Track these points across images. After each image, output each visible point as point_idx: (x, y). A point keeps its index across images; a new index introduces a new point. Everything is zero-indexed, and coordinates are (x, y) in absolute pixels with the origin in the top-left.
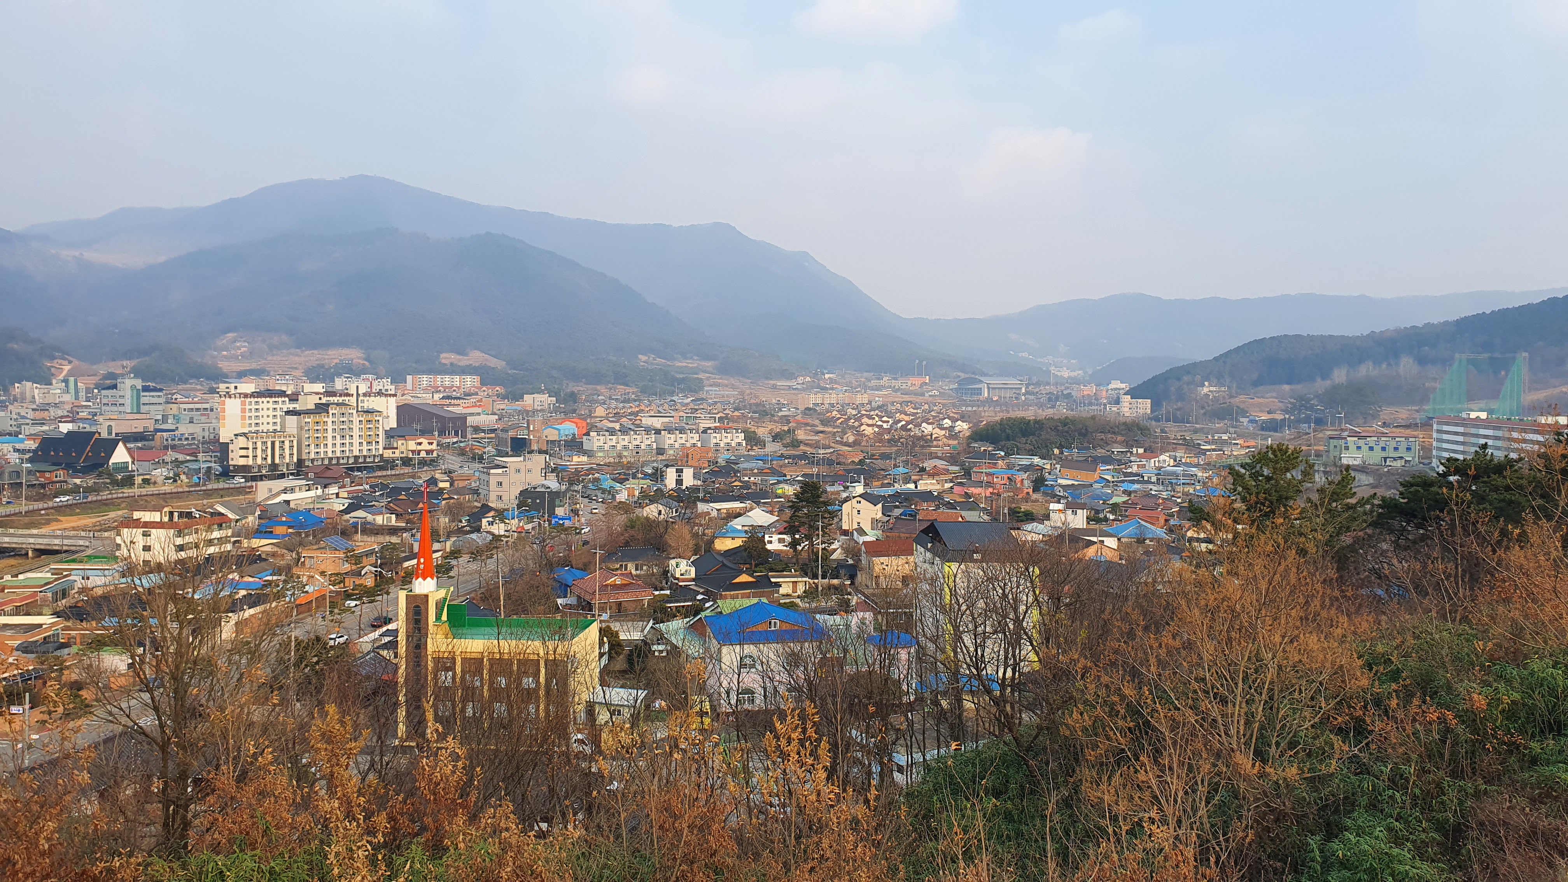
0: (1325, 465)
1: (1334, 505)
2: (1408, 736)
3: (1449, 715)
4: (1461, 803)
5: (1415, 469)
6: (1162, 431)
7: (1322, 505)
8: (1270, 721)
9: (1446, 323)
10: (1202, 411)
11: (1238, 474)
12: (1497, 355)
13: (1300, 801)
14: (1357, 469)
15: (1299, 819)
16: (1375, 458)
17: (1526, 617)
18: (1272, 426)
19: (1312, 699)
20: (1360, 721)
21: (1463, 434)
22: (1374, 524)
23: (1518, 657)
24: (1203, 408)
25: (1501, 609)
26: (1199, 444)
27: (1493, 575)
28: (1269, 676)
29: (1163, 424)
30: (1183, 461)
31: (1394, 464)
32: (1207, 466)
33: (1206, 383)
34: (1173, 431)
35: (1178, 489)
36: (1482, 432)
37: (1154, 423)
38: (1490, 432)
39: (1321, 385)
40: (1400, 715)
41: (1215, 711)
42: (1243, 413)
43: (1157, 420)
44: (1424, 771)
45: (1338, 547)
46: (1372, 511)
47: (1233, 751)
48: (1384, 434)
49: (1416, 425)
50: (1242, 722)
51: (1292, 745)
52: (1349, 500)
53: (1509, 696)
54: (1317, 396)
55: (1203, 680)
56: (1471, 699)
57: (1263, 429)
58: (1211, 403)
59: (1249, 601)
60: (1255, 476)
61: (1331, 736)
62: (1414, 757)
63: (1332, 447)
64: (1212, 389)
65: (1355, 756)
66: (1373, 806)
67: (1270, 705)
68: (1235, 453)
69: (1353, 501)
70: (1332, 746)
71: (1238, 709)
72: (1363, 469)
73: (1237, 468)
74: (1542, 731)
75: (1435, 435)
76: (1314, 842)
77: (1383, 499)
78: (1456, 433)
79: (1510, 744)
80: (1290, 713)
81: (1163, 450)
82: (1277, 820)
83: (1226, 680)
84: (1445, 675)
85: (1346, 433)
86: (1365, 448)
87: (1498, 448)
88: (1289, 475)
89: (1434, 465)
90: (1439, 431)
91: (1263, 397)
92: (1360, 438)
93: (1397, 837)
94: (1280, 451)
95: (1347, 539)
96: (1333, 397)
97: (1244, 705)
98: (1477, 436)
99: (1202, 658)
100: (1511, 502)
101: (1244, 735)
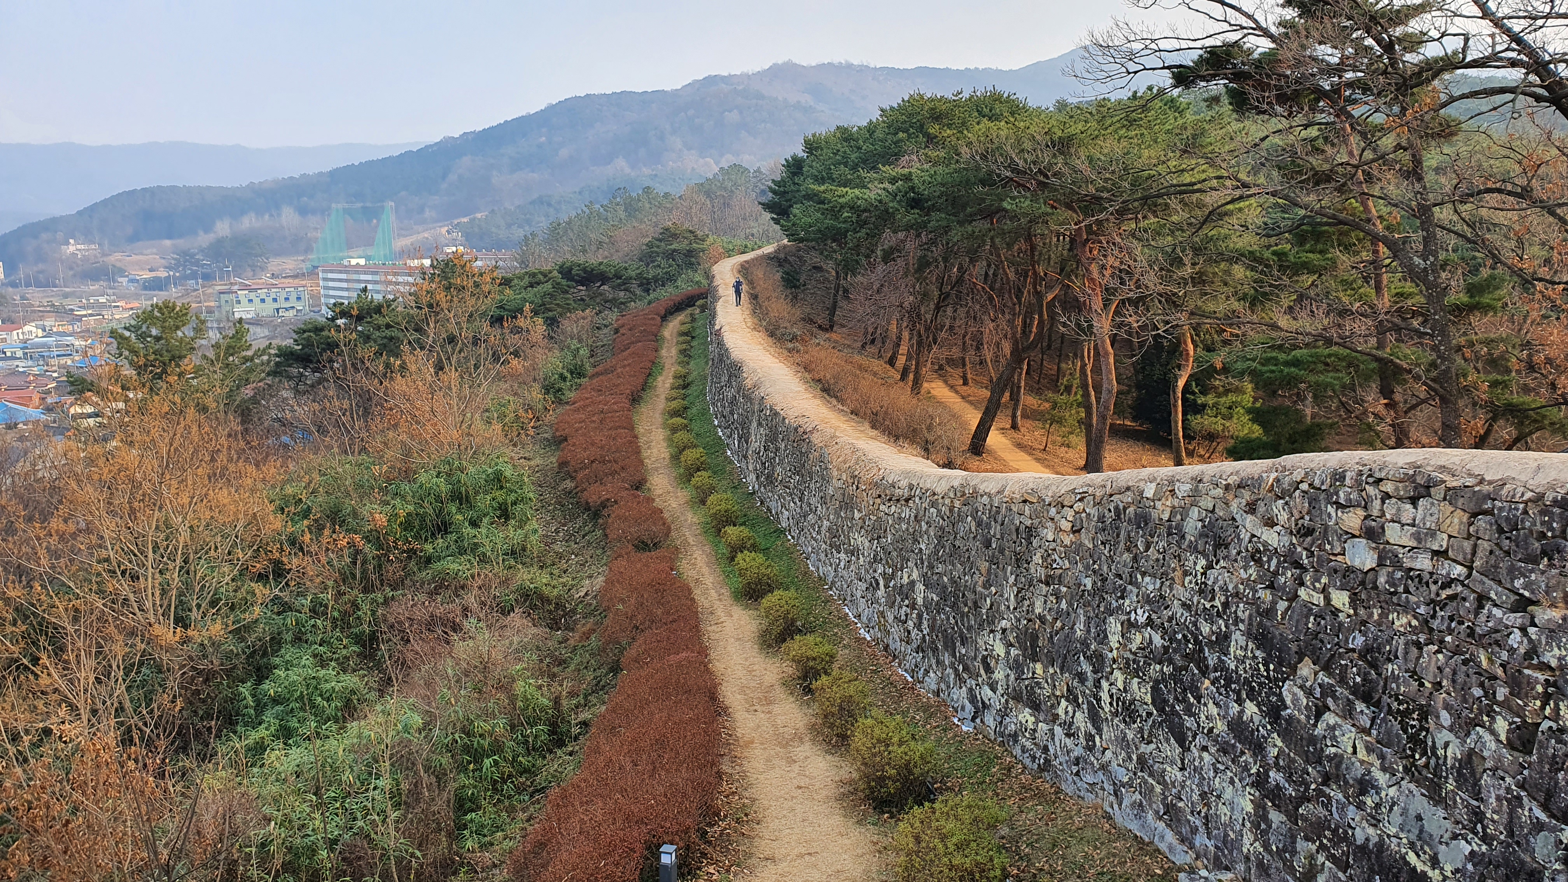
0: (219, 321)
1: (231, 359)
2: (323, 566)
3: (357, 538)
4: (374, 613)
5: (307, 317)
6: (23, 298)
7: (218, 360)
8: (188, 586)
9: (321, 174)
10: (71, 273)
11: (122, 337)
12: (368, 204)
13: (229, 655)
14: (251, 322)
15: (229, 673)
16: (268, 309)
17: (412, 438)
18: (156, 285)
19: (229, 553)
20: (277, 563)
21: (346, 281)
22: (274, 373)
23: (408, 474)
24: (71, 269)
25: (391, 434)
26: (72, 310)
27: (382, 407)
28: (181, 540)
29: (22, 289)
30: (55, 330)
31: (287, 314)
32: (85, 334)
33: (72, 241)
34: (37, 297)
35: (52, 362)
36: (363, 277)
37: (10, 289)
38: (369, 277)
39: (204, 239)
40: (314, 548)
41: (125, 588)
42: (121, 272)
43: (14, 285)
44: (340, 594)
45: (239, 399)
46: (269, 361)
47: (150, 625)
48: (274, 286)
49: (303, 274)
50: (158, 593)
51: (213, 603)
52: (244, 353)
53: (404, 509)
54: (202, 250)
55: (107, 560)
56: (374, 520)
57: (145, 288)
58: (80, 263)
59: (150, 468)
60: (142, 337)
61: (252, 584)
62: (330, 583)
63: (223, 302)
64: (79, 247)
65: (277, 597)
66: (299, 639)
67: (185, 570)
68: (117, 317)
69: (250, 353)
70: (254, 594)
71: (150, 582)
72: (257, 322)
73: (120, 331)
74: (433, 534)
75: (321, 283)
76: (245, 690)
77: (279, 348)
78: (340, 280)
79: (408, 551)
80: (209, 572)
81: (26, 321)
82: (206, 680)
83: (135, 555)
84: (350, 504)
85: (236, 287)
86: (257, 301)
87: (378, 292)
88: (180, 333)
89: (323, 312)
90: (325, 279)
91: (142, 254)
92: (251, 290)
93: (322, 660)
94: (167, 308)
95: (248, 392)
96: (218, 250)
97: (157, 575)
98: (359, 281)
99: (102, 537)
100: (391, 339)
101: (161, 606)
